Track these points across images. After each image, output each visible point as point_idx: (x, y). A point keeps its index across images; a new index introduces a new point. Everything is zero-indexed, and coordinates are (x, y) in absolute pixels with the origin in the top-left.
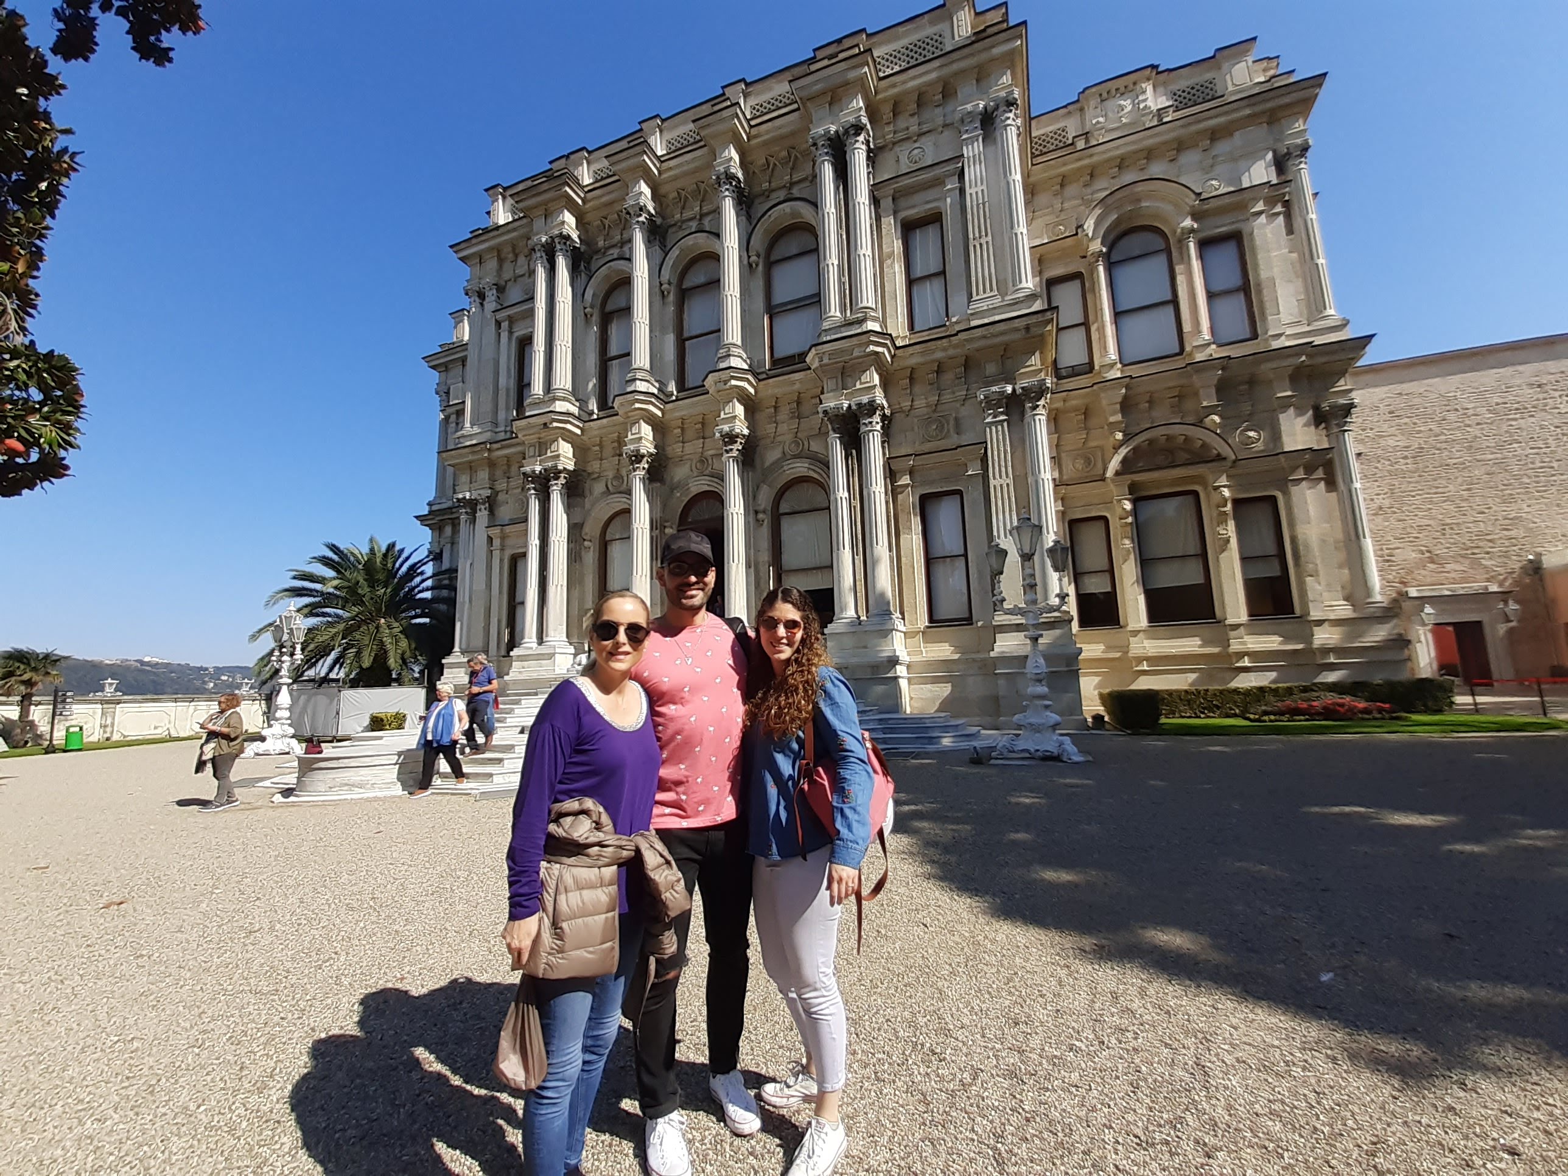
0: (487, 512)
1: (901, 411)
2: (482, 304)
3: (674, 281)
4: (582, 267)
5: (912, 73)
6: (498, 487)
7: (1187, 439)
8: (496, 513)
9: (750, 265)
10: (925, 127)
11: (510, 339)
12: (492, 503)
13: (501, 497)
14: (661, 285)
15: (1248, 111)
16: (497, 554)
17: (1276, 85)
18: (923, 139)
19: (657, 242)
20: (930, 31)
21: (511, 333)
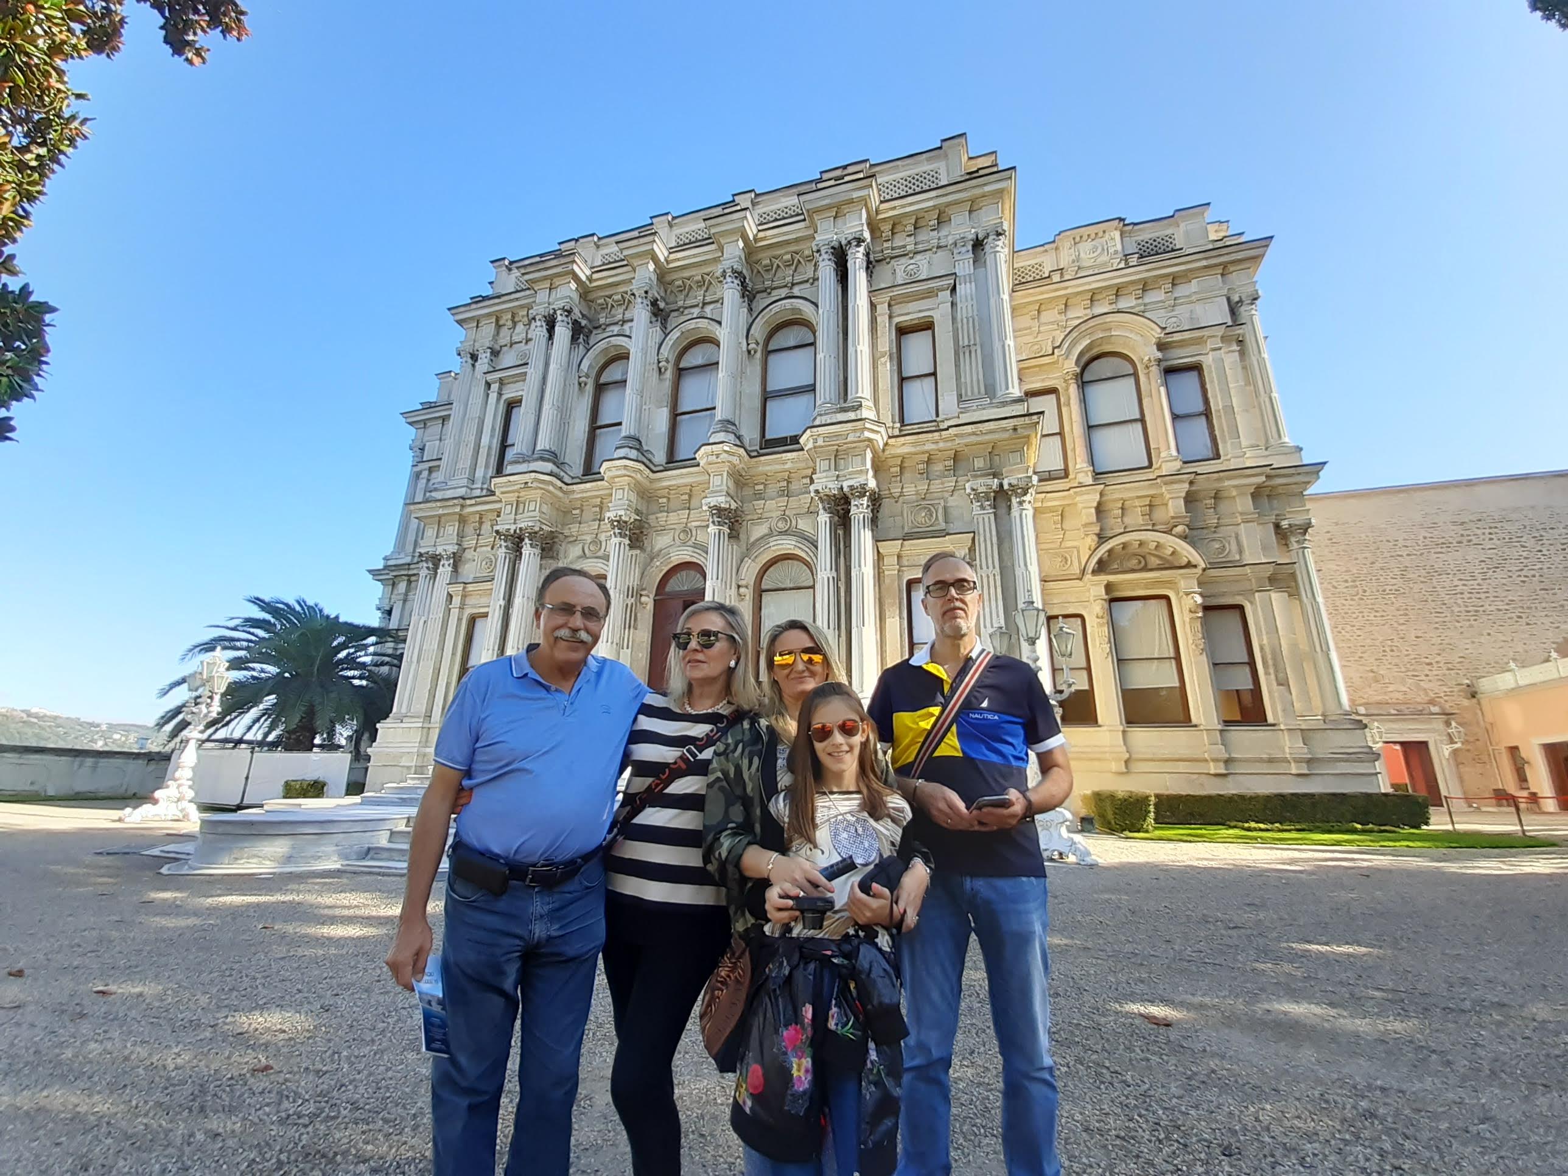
0: (450, 569)
1: (891, 496)
2: (473, 365)
3: (672, 359)
4: (581, 340)
5: (910, 199)
6: (465, 545)
7: (1158, 546)
8: (460, 570)
9: (749, 352)
10: (920, 247)
11: (498, 399)
12: (457, 560)
13: (468, 554)
14: (659, 362)
15: (1204, 263)
16: (455, 613)
17: (1228, 243)
18: (918, 257)
19: (659, 323)
20: (927, 167)
21: (500, 394)
